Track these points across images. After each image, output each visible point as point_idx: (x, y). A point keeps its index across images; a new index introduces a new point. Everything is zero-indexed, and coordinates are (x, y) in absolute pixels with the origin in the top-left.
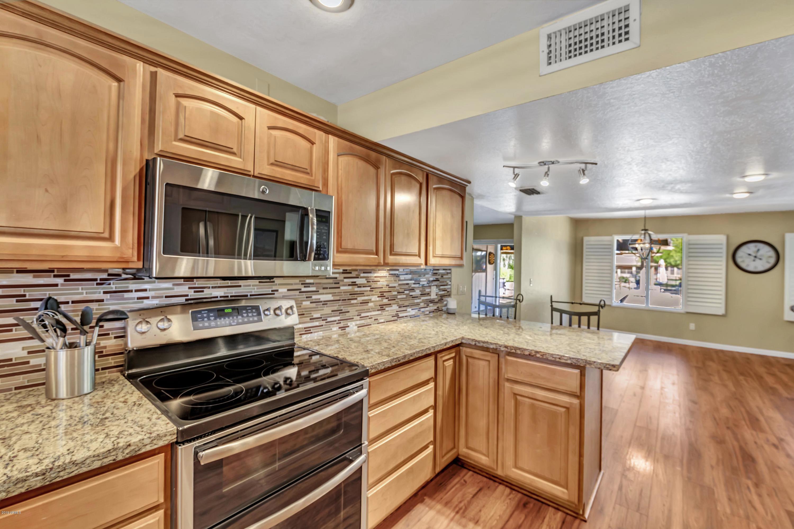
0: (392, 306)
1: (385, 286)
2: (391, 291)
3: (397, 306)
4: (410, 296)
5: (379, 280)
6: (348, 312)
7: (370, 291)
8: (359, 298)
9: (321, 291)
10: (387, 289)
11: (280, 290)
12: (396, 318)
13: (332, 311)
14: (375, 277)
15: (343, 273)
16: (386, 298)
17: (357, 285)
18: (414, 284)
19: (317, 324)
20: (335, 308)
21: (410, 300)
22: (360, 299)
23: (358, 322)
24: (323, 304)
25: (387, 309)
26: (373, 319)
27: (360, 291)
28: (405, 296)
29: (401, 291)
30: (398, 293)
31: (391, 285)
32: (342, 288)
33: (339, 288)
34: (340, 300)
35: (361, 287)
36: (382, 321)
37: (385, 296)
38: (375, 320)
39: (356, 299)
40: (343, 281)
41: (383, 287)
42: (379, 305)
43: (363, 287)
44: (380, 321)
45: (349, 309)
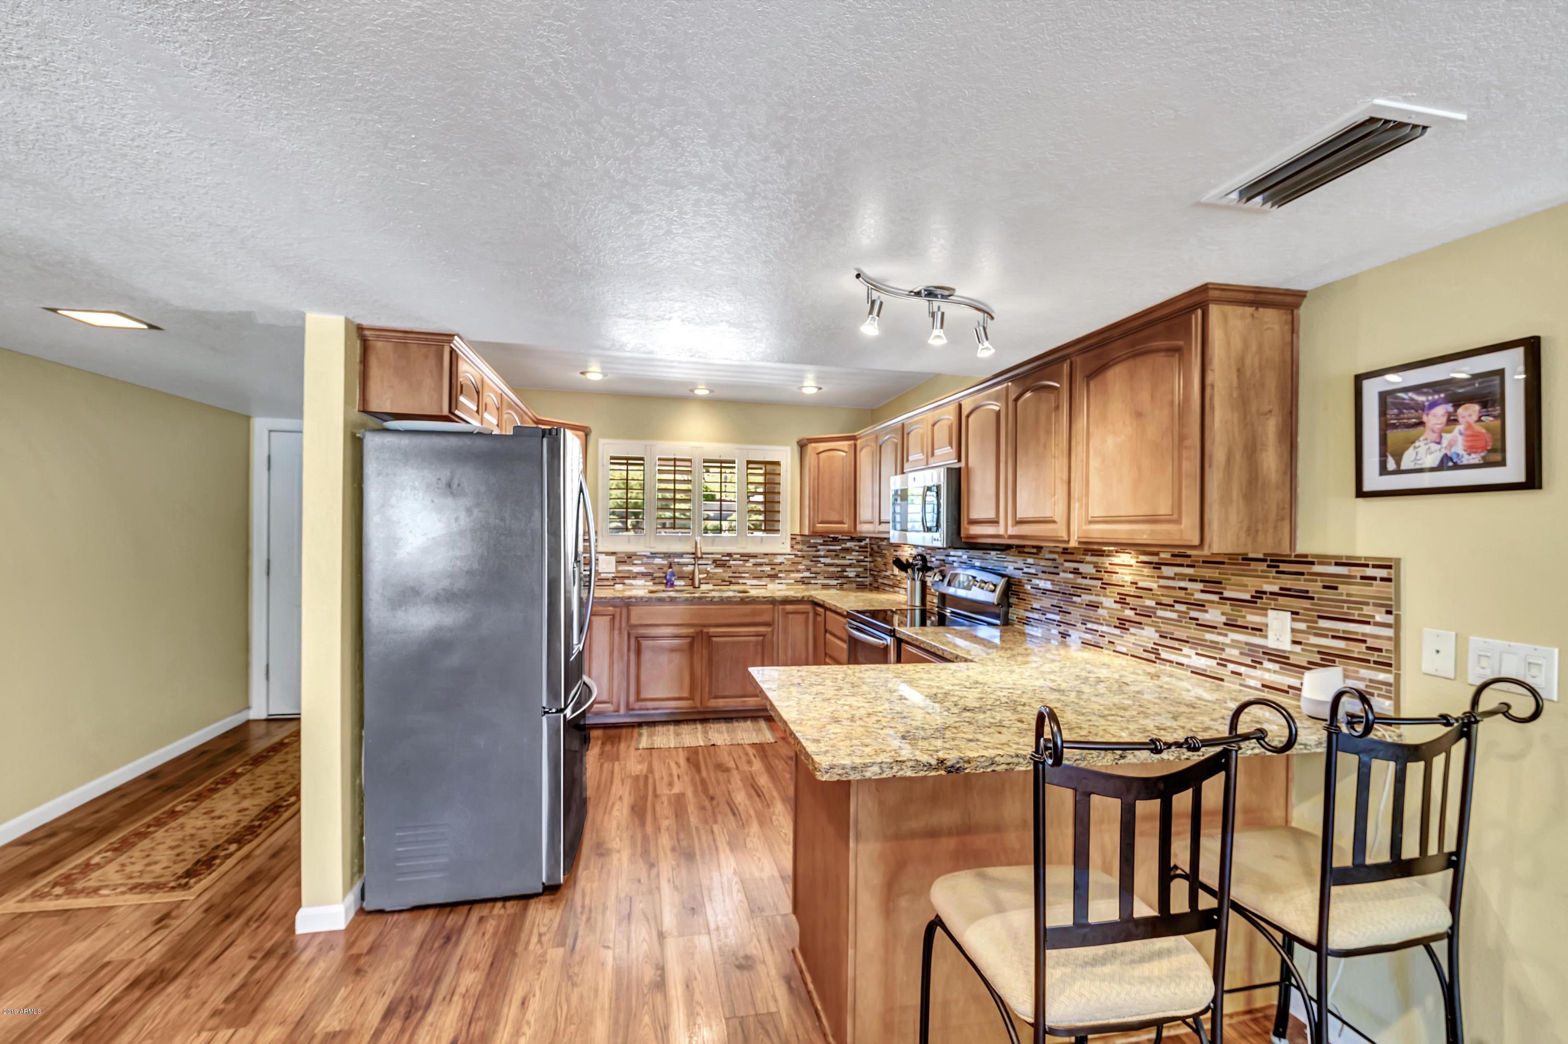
0: (1143, 629)
1: (1129, 584)
2: (1141, 597)
3: (1156, 631)
4: (1191, 618)
5: (1120, 571)
6: (1071, 613)
7: (1101, 587)
8: (1084, 597)
9: (1041, 575)
10: (1131, 590)
12: (1152, 657)
13: (1051, 605)
14: (1110, 564)
15: (1063, 553)
16: (1131, 609)
17: (1081, 573)
18: (1202, 591)
19: (1036, 616)
20: (1055, 602)
21: (1190, 628)
22: (1086, 598)
24: (1042, 593)
25: (1132, 630)
26: (1107, 639)
27: (1085, 585)
28: (1174, 616)
29: (1165, 600)
30: (1156, 604)
31: (1140, 584)
32: (1062, 575)
33: (1058, 574)
34: (1059, 592)
35: (1086, 578)
36: (1124, 650)
37: (1128, 604)
38: (1110, 642)
39: (1080, 596)
40: (1062, 564)
41: (1123, 586)
42: (1118, 619)
43: (1091, 578)
44: (1119, 648)
45: (1070, 609)
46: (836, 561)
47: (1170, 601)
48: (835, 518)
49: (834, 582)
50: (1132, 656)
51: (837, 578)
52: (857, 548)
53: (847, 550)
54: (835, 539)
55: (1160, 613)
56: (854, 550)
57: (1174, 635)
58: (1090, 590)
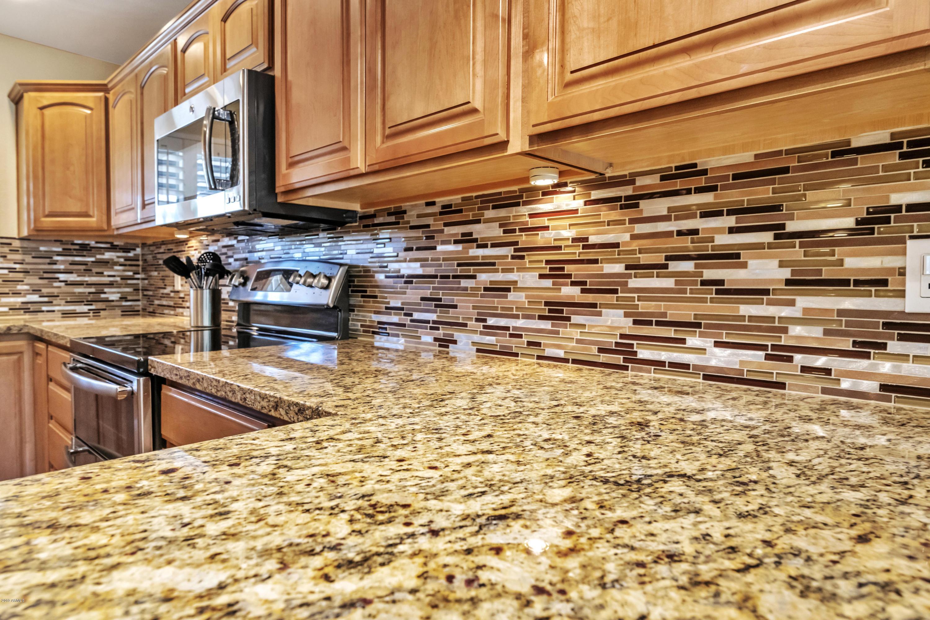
0: (599, 314)
1: (570, 243)
2: (596, 261)
3: (626, 315)
4: (704, 283)
5: (551, 224)
6: (455, 307)
7: (513, 257)
9: (403, 255)
10: (577, 252)
11: (349, 252)
12: (619, 359)
13: (423, 299)
14: (531, 216)
15: (441, 213)
16: (573, 284)
17: (476, 240)
18: (732, 230)
19: (395, 319)
20: (427, 293)
21: (704, 300)
22: (484, 278)
24: (406, 282)
25: (575, 319)
26: (525, 340)
27: (484, 257)
28: (669, 283)
29: (645, 259)
30: (628, 267)
31: (593, 240)
32: (440, 248)
34: (435, 277)
35: (485, 246)
36: (561, 353)
37: (569, 276)
38: (530, 343)
39: (475, 277)
40: (442, 231)
41: (559, 248)
42: (547, 304)
43: (494, 246)
44: (549, 352)
45: (456, 300)
46: (87, 279)
47: (660, 259)
48: (75, 207)
49: (85, 308)
50: (575, 361)
51: (89, 303)
52: (122, 260)
53: (106, 263)
54: (84, 248)
55: (633, 283)
56: (116, 264)
57: (666, 318)
58: (494, 264)
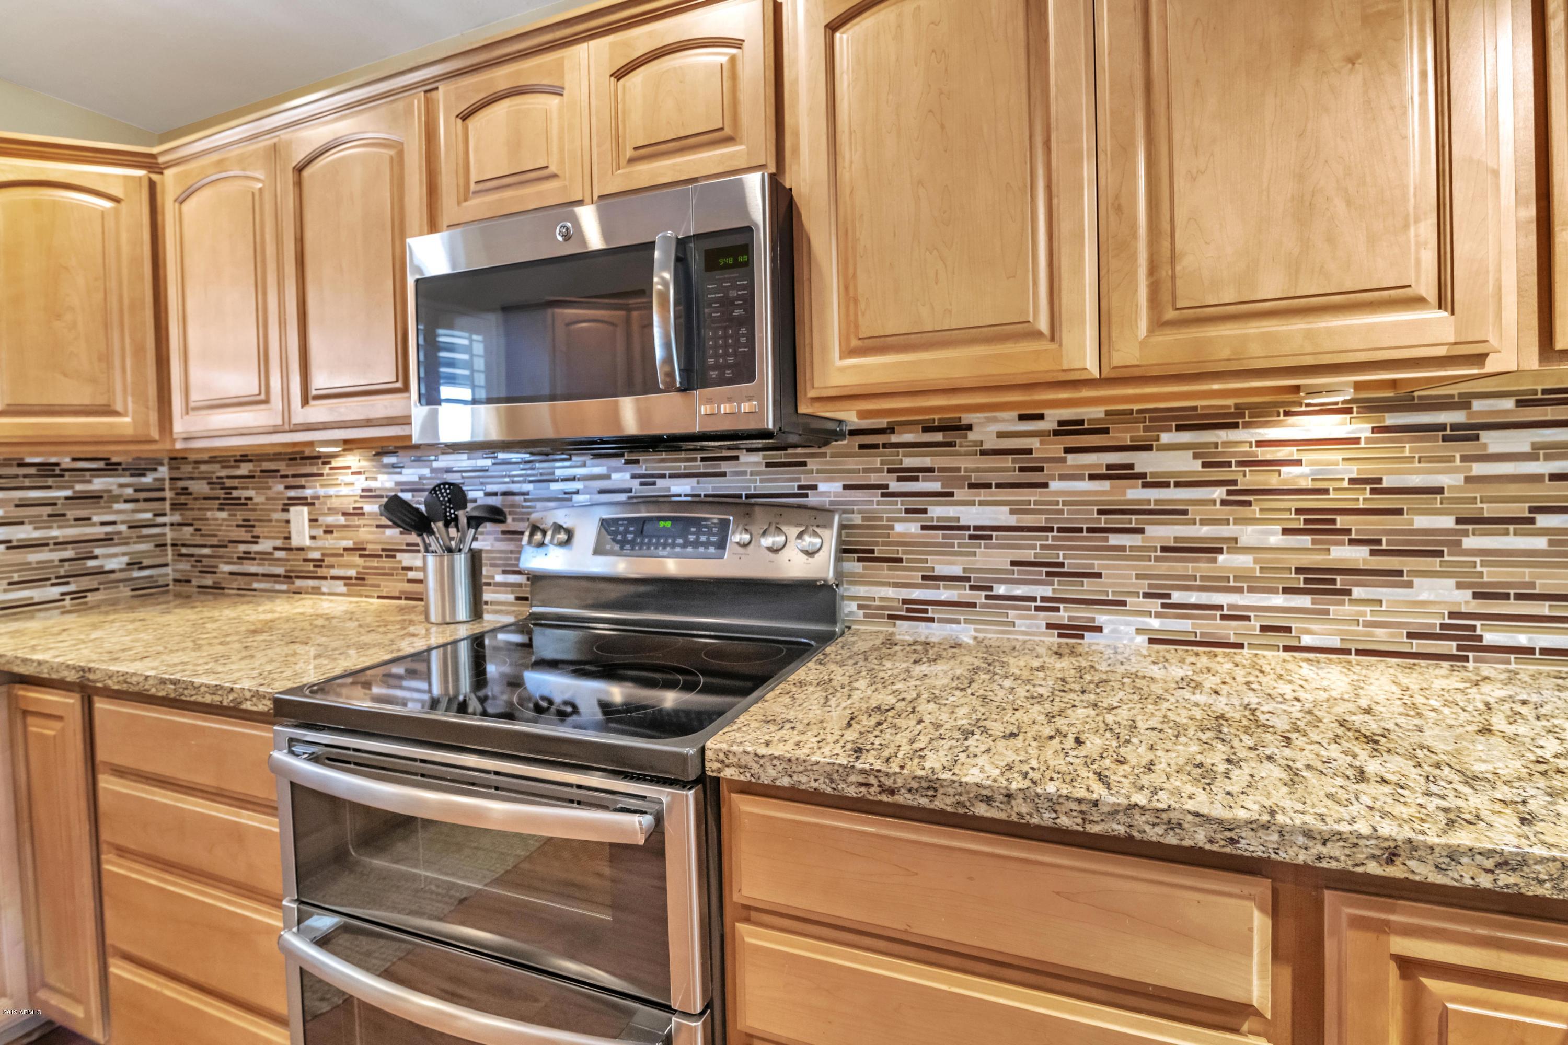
0: (1408, 585)
1: (1345, 484)
2: (1399, 512)
3: (1459, 586)
6: (1099, 575)
7: (1224, 502)
8: (1151, 530)
9: (961, 494)
10: (1363, 498)
11: (822, 487)
12: (1451, 647)
13: (1014, 563)
14: (1260, 444)
15: (1056, 433)
16: (1356, 542)
17: (1143, 476)
20: (1029, 555)
23: (1155, 623)
24: (971, 537)
25: (1357, 592)
26: (1256, 624)
27: (1157, 502)
28: (1541, 543)
30: (1459, 521)
32: (1055, 485)
33: (1045, 485)
34: (1051, 529)
35: (1162, 485)
36: (1330, 641)
37: (1345, 532)
38: (1268, 628)
39: (1141, 531)
40: (1061, 460)
41: (1326, 491)
42: (1299, 570)
43: (1178, 485)
44: (1307, 640)
45: (1097, 565)
47: (1521, 510)
48: (83, 396)
49: (54, 592)
50: (1359, 652)
51: (62, 580)
54: (48, 471)
55: (1469, 542)
57: (1535, 589)
58: (1185, 512)
